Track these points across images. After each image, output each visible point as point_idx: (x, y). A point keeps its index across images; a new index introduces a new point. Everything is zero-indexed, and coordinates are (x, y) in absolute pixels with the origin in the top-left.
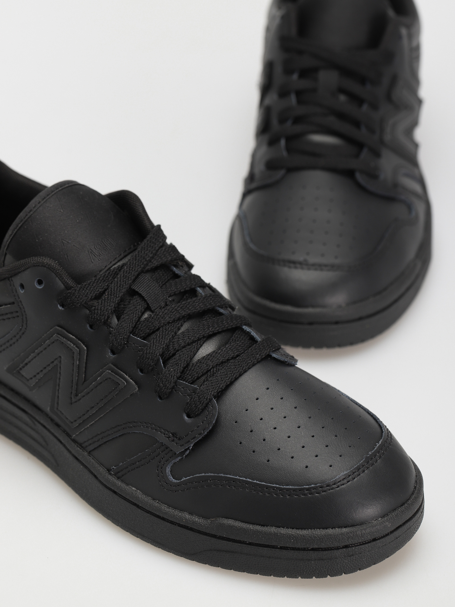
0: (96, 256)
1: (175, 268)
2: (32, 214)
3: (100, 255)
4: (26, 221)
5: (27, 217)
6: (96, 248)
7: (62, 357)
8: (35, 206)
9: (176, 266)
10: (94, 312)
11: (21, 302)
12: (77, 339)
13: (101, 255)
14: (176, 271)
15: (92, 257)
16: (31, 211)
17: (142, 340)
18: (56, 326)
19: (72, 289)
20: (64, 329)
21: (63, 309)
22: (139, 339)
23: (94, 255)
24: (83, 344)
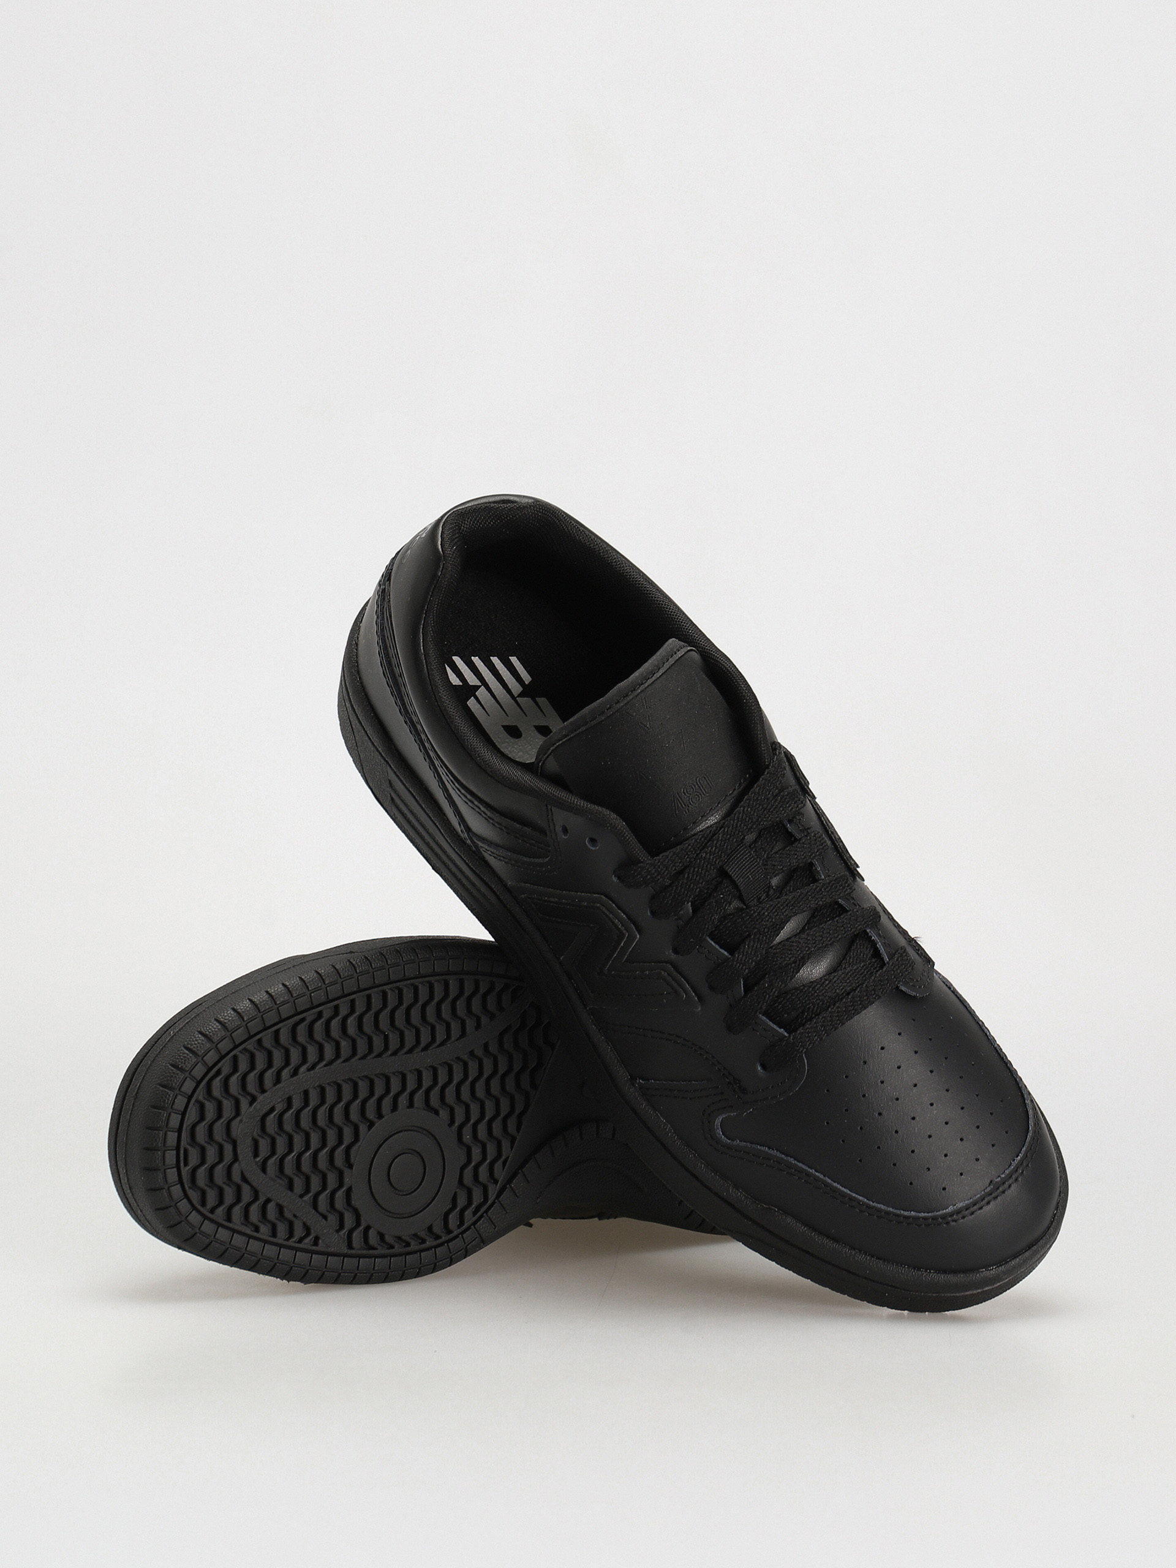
0: (683, 805)
2: (603, 721)
5: (595, 722)
8: (610, 708)
11: (558, 843)
13: (690, 804)
15: (678, 806)
17: (721, 950)
18: (602, 894)
19: (639, 865)
20: (613, 902)
21: (618, 881)
22: (717, 947)
23: (680, 803)
24: (636, 928)
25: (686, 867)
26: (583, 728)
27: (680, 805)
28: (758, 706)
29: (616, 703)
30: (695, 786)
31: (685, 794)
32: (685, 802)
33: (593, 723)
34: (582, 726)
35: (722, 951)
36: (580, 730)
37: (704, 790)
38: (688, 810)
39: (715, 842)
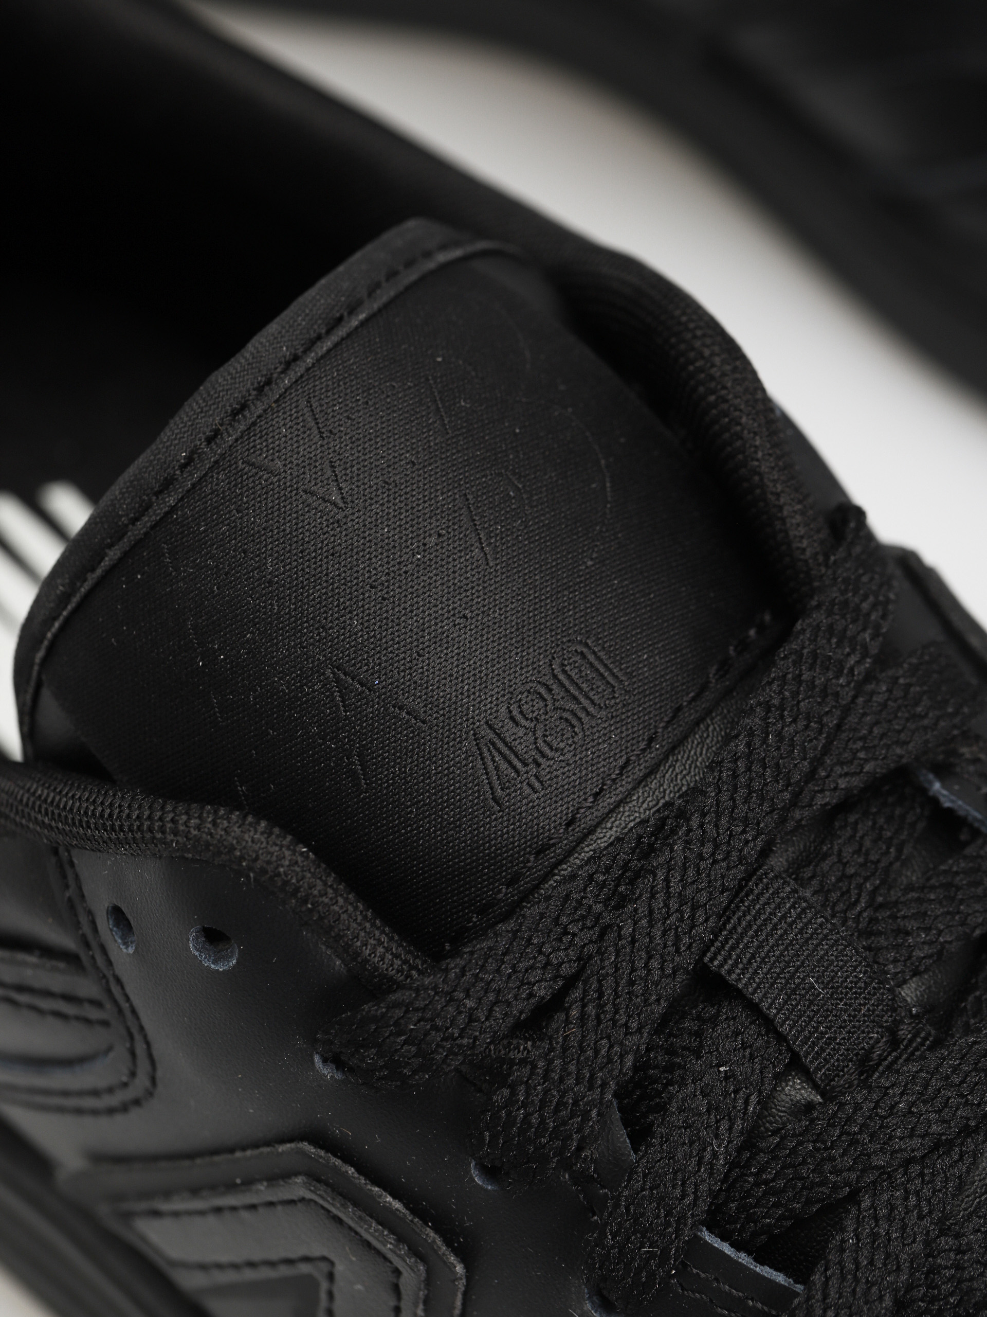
0: (516, 762)
1: (937, 786)
2: (173, 509)
3: (541, 760)
4: (139, 544)
5: (147, 520)
6: (519, 717)
7: (340, 1268)
8: (189, 460)
9: (943, 771)
10: (509, 1114)
11: (118, 981)
12: (416, 1220)
13: (543, 755)
14: (944, 796)
15: (497, 768)
16: (168, 484)
17: (759, 1269)
18: (302, 1139)
19: (393, 997)
20: (347, 1160)
21: (339, 1076)
22: (743, 1258)
23: (505, 758)
24: (448, 1243)
25: (571, 982)
26: (113, 554)
27: (504, 766)
28: (759, 395)
29: (209, 440)
30: (550, 690)
31: (517, 724)
32: (520, 749)
33: (140, 528)
34: (111, 546)
35: (766, 1271)
36: (106, 563)
37: (587, 697)
38: (537, 777)
39: (661, 876)
